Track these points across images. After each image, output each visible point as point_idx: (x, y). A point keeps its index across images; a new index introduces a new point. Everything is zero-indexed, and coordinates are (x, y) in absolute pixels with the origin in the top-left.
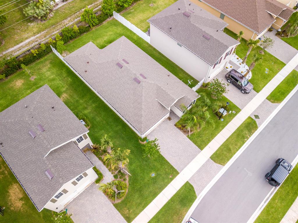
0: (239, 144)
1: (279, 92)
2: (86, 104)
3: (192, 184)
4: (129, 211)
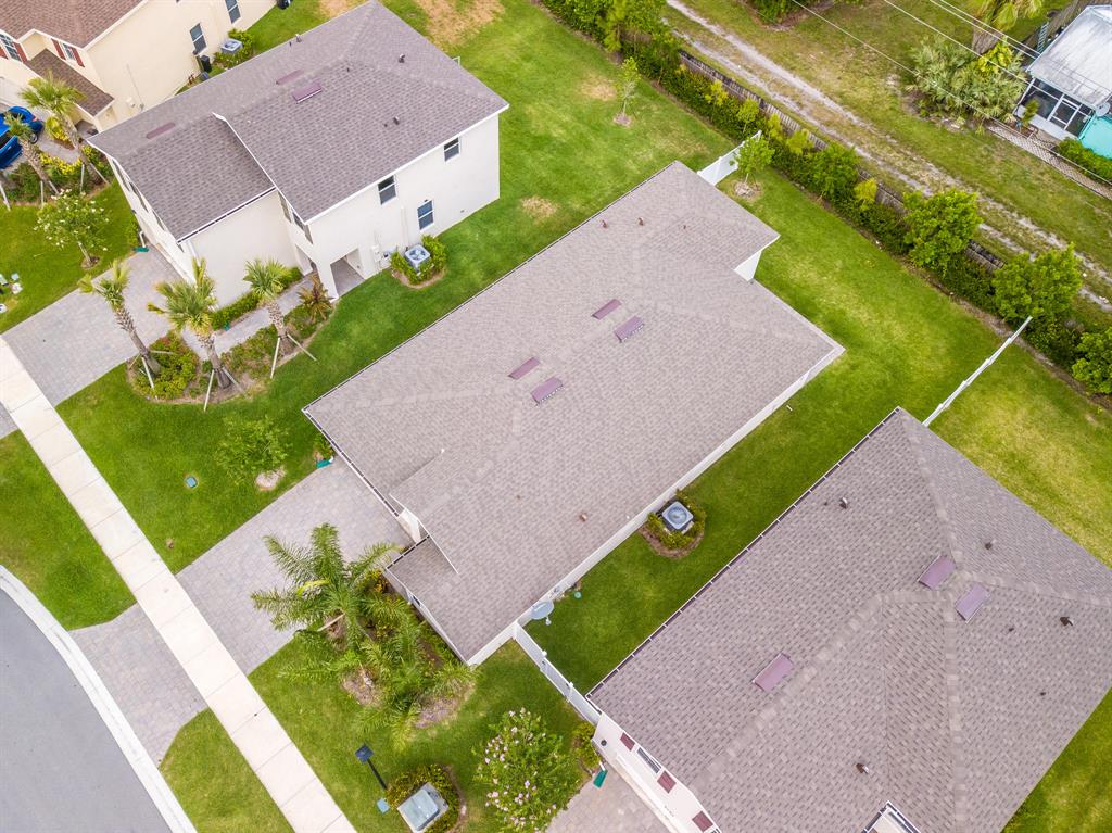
3: (120, 617)
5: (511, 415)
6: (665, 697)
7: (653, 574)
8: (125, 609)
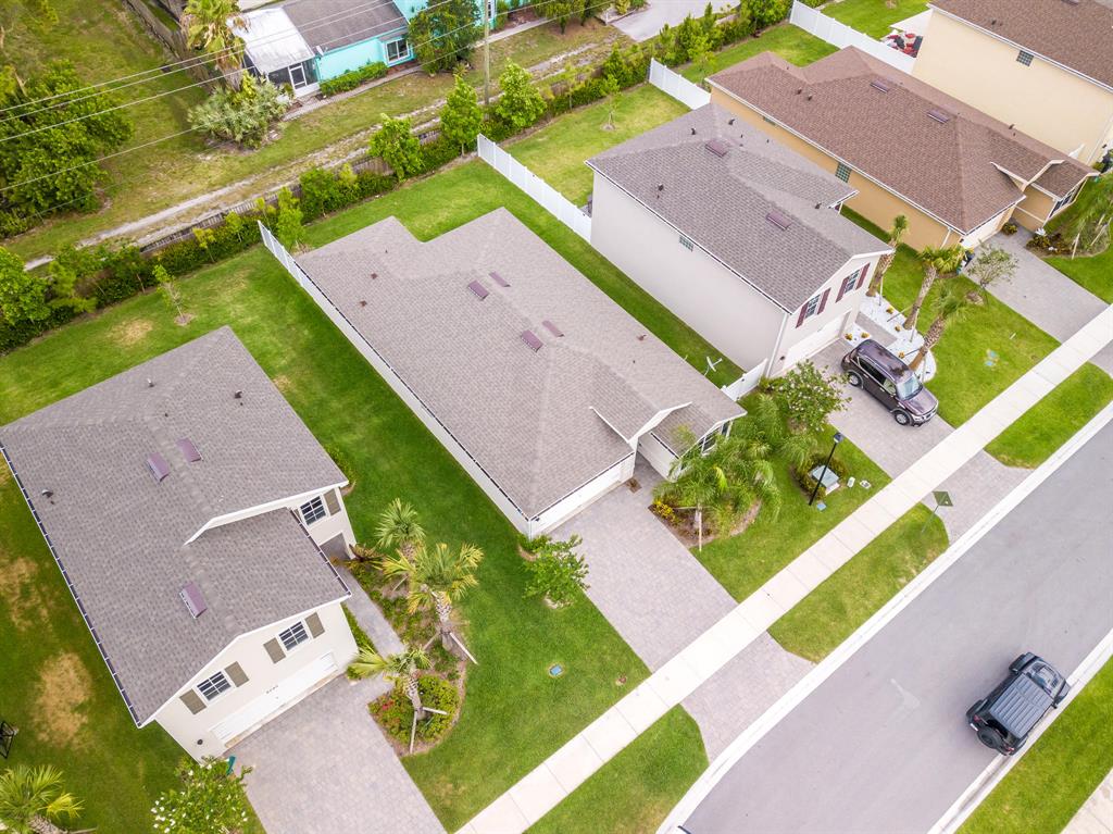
0: (877, 595)
1: (1032, 432)
2: (351, 415)
3: (694, 717)
4: (456, 787)
8: (685, 713)
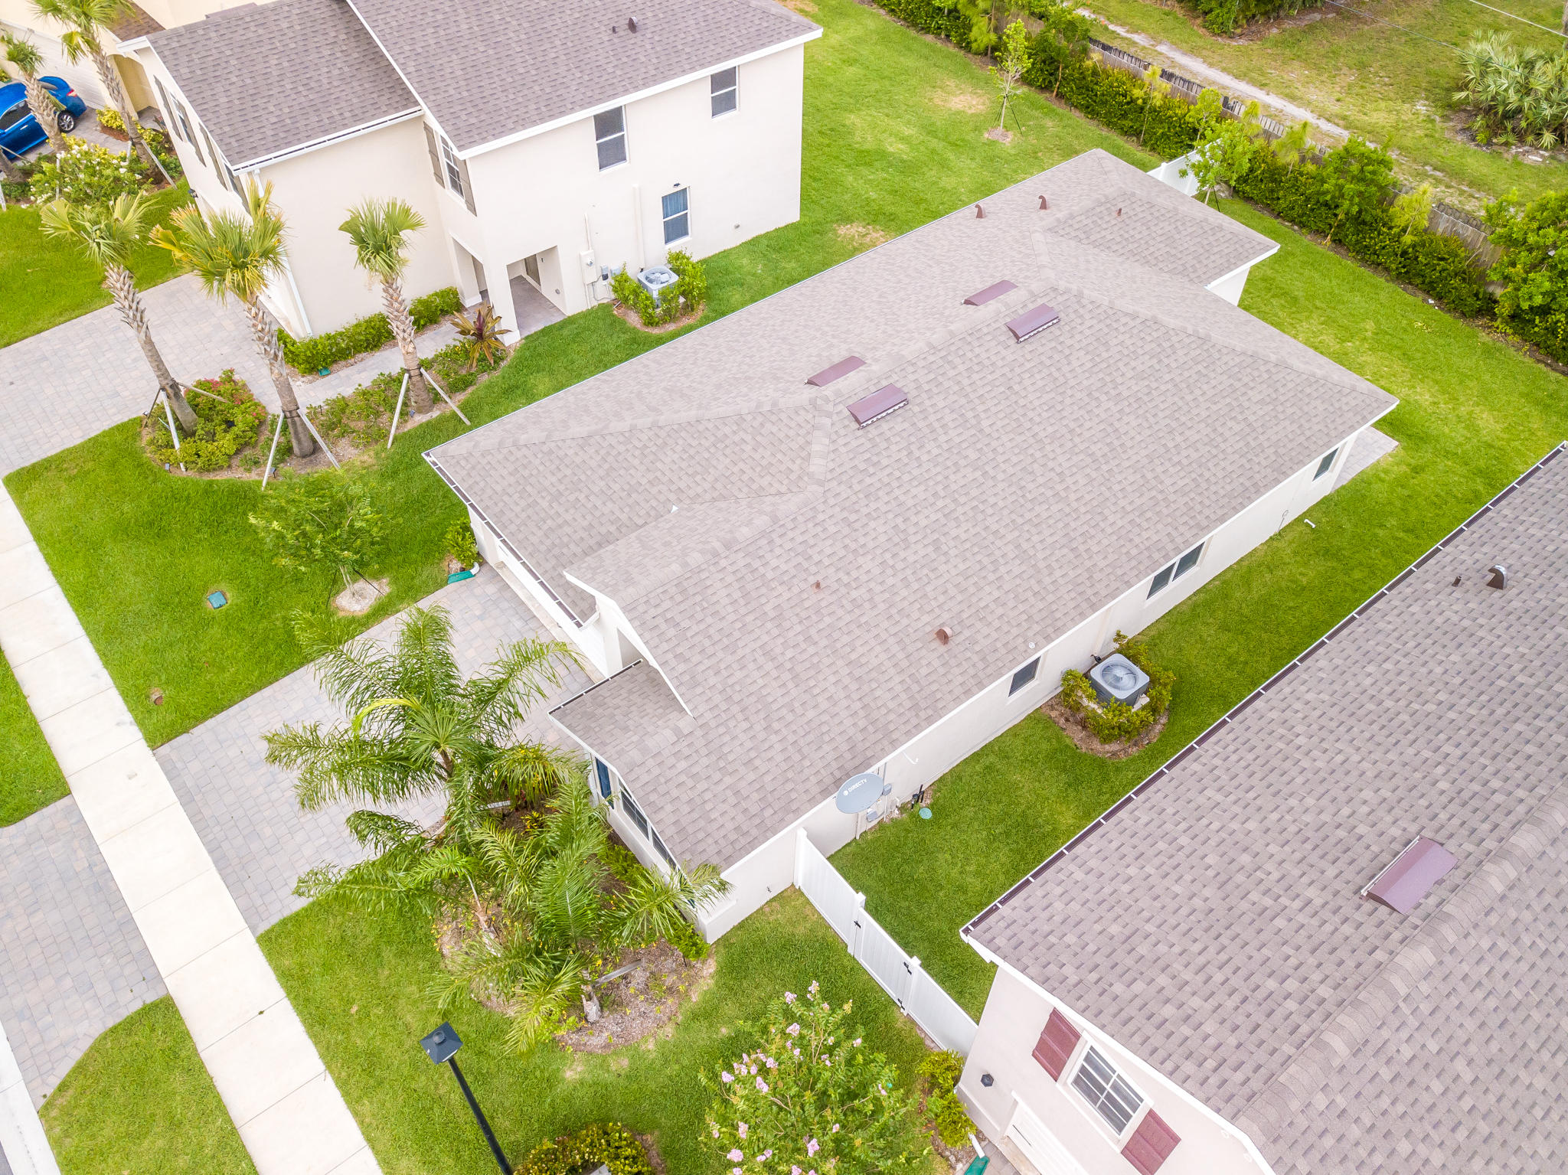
3: (31, 821)
5: (808, 443)
6: (1150, 928)
7: (1075, 783)
8: (44, 804)
